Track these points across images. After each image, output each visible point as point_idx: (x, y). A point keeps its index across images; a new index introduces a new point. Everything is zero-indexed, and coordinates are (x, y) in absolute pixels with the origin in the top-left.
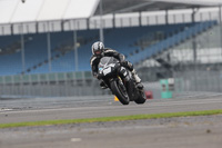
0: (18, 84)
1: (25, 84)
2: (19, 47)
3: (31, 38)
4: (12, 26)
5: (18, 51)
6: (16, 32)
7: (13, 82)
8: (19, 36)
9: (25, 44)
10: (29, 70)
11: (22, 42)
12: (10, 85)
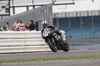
0: (90, 38)
1: (94, 38)
2: (91, 21)
3: (96, 18)
4: (88, 12)
5: (91, 23)
6: (90, 15)
7: (88, 37)
8: (91, 17)
9: (94, 20)
10: (95, 32)
11: (93, 19)
12: (87, 38)
